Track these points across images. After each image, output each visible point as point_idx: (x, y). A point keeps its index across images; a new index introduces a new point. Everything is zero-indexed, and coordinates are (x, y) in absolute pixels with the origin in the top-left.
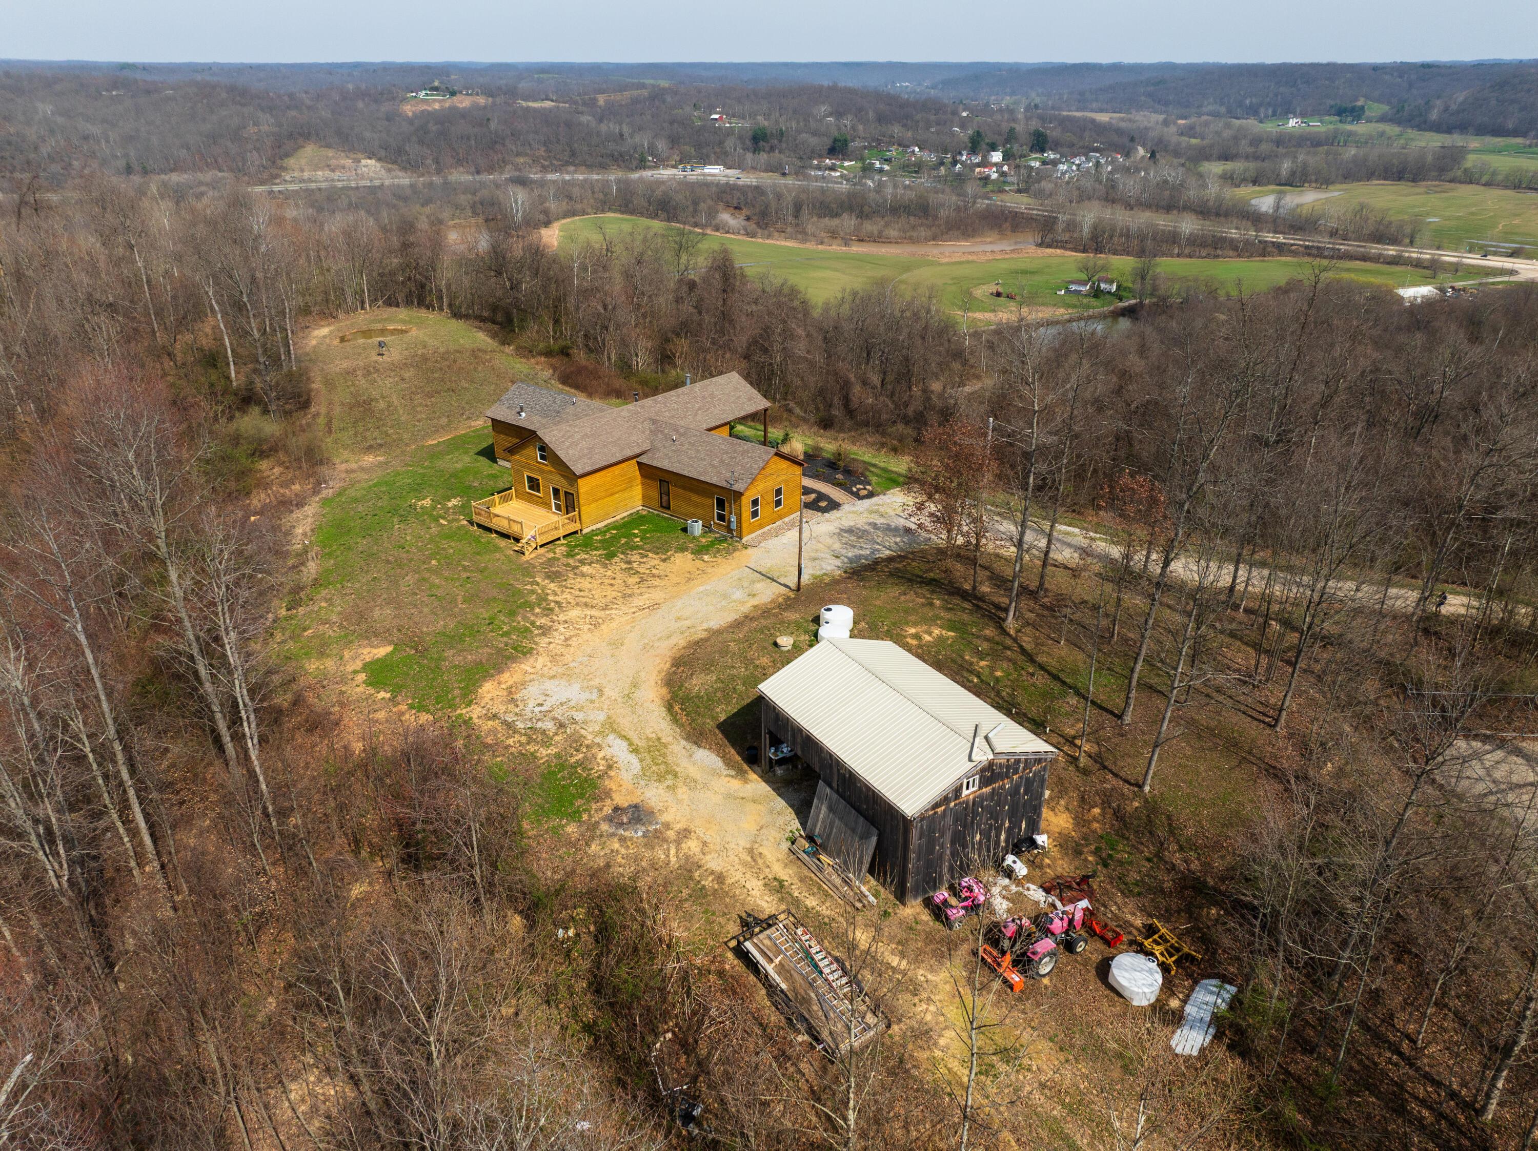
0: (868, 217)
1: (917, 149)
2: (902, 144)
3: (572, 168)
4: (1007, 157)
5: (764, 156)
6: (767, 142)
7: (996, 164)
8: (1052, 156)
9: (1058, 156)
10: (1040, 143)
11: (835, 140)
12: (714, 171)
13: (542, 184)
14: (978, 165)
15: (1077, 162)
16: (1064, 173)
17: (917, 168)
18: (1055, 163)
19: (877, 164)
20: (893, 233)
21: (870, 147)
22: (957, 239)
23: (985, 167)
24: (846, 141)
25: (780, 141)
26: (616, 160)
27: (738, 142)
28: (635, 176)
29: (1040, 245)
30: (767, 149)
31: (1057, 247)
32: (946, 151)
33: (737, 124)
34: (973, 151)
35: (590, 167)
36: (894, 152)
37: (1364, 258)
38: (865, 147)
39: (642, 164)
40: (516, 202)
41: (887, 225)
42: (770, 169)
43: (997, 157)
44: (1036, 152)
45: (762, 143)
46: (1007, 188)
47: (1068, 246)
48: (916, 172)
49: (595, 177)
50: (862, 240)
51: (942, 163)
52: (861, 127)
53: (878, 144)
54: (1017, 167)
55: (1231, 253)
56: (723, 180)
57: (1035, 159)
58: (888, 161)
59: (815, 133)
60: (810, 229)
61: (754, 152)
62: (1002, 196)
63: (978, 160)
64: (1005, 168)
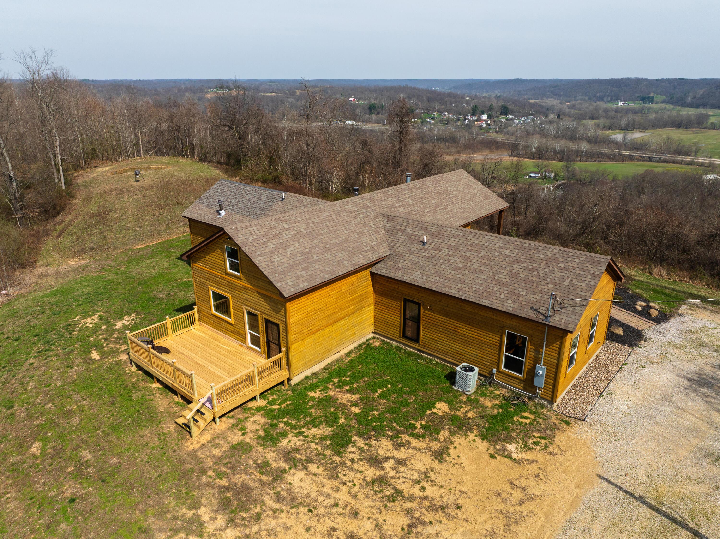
0: (425, 143)
1: (446, 114)
2: (440, 112)
4: (489, 117)
5: (374, 117)
6: (376, 110)
7: (484, 120)
8: (511, 117)
9: (513, 117)
10: (505, 111)
12: (351, 123)
14: (476, 121)
15: (523, 119)
16: (517, 124)
17: (447, 122)
18: (513, 120)
19: (428, 120)
21: (424, 113)
22: (469, 153)
23: (480, 121)
24: (413, 110)
25: (382, 110)
27: (362, 110)
29: (511, 156)
30: (376, 113)
31: (520, 157)
32: (460, 114)
33: (362, 102)
34: (473, 114)
36: (436, 115)
38: (422, 113)
42: (377, 122)
43: (485, 117)
44: (503, 115)
45: (373, 111)
46: (490, 131)
47: (525, 156)
48: (446, 124)
51: (459, 120)
52: (420, 104)
53: (428, 111)
54: (494, 122)
55: (607, 160)
56: (355, 127)
57: (503, 118)
58: (433, 119)
61: (370, 114)
62: (489, 134)
63: (476, 118)
64: (489, 122)
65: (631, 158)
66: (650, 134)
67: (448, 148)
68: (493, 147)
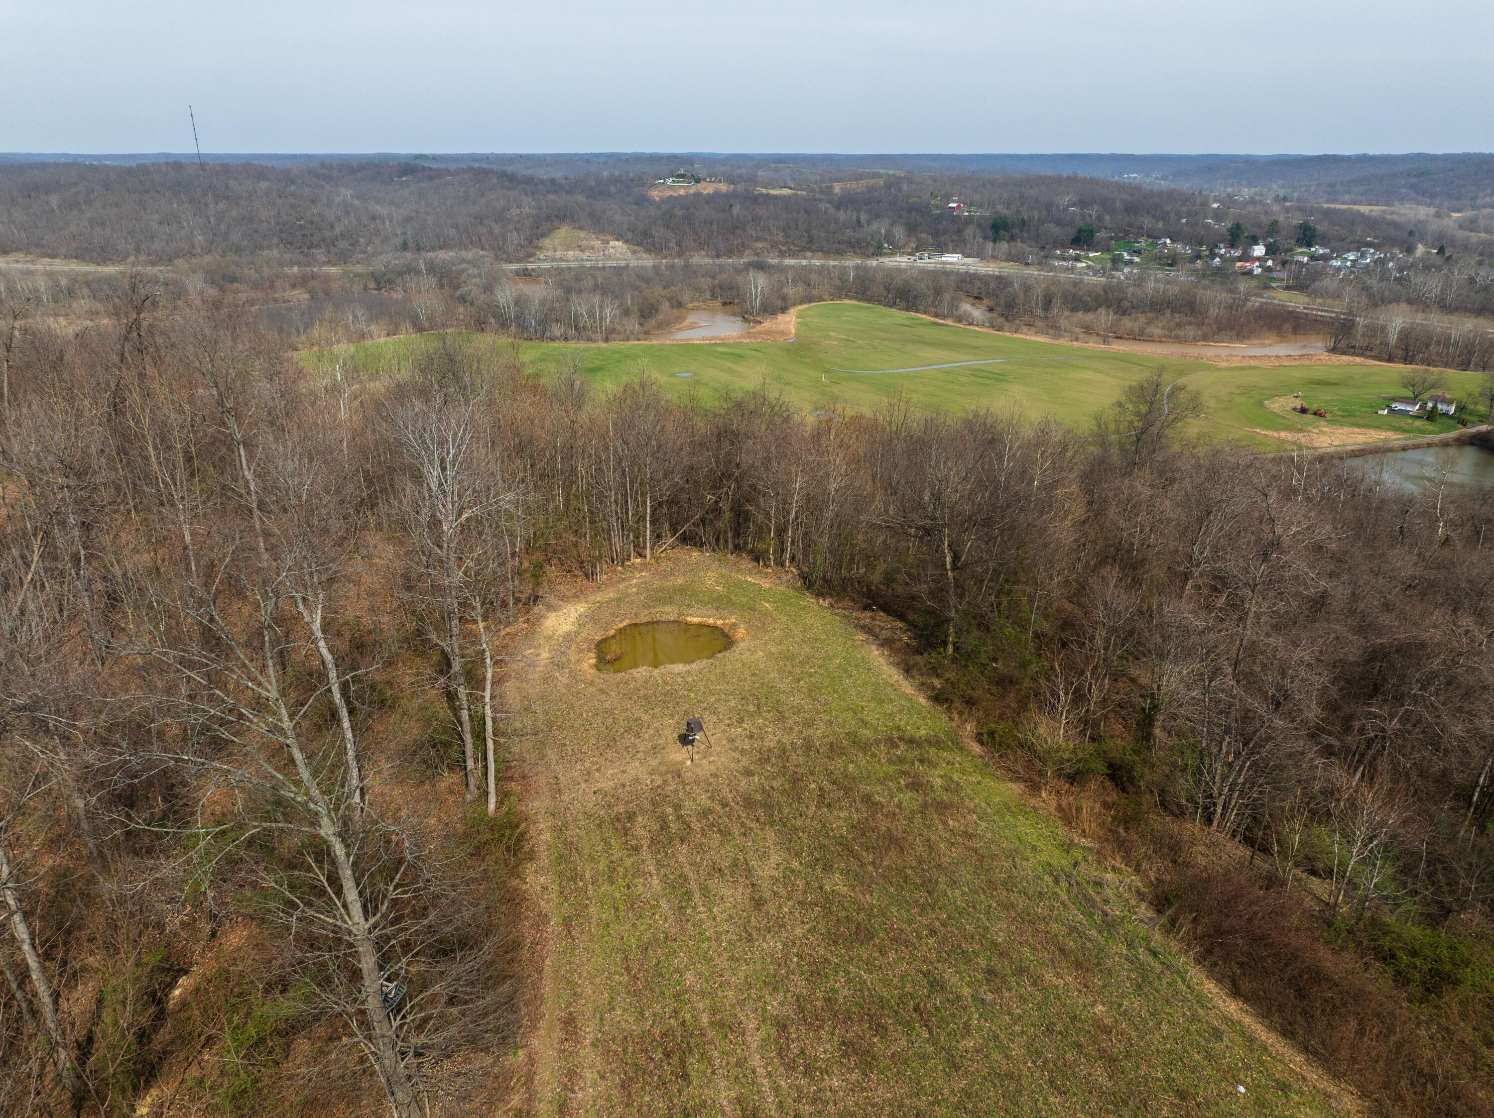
0: (1124, 313)
1: (1168, 241)
2: (1153, 236)
3: (809, 254)
4: (1271, 250)
5: (1004, 246)
6: (1008, 231)
7: (1258, 259)
8: (1321, 251)
9: (1328, 251)
10: (1307, 236)
11: (1080, 231)
12: (952, 259)
13: (782, 269)
14: (1240, 259)
15: (1352, 258)
16: (1339, 269)
17: (1173, 261)
18: (1326, 258)
19: (1126, 256)
20: (1157, 331)
21: (1117, 238)
22: (1231, 340)
23: (1247, 261)
24: (1092, 231)
25: (1022, 231)
26: (853, 247)
27: (978, 231)
28: (873, 263)
29: (1333, 350)
30: (1007, 238)
31: (1353, 354)
32: (1201, 244)
33: (977, 213)
34: (1232, 245)
35: (827, 253)
36: (1143, 243)
38: (1112, 238)
39: (878, 252)
40: (756, 288)
41: (1149, 323)
42: (1010, 258)
43: (1259, 250)
44: (1301, 246)
45: (1002, 233)
46: (1274, 285)
47: (1368, 353)
48: (1169, 265)
49: (832, 263)
50: (1121, 338)
51: (1198, 257)
52: (1107, 218)
53: (1126, 235)
54: (1284, 263)
56: (963, 269)
57: (1302, 253)
58: (1138, 252)
59: (1058, 223)
60: (1063, 324)
61: (994, 241)
62: (1271, 293)
63: (1238, 253)
64: (1270, 263)
67: (1179, 325)
68: (1288, 327)
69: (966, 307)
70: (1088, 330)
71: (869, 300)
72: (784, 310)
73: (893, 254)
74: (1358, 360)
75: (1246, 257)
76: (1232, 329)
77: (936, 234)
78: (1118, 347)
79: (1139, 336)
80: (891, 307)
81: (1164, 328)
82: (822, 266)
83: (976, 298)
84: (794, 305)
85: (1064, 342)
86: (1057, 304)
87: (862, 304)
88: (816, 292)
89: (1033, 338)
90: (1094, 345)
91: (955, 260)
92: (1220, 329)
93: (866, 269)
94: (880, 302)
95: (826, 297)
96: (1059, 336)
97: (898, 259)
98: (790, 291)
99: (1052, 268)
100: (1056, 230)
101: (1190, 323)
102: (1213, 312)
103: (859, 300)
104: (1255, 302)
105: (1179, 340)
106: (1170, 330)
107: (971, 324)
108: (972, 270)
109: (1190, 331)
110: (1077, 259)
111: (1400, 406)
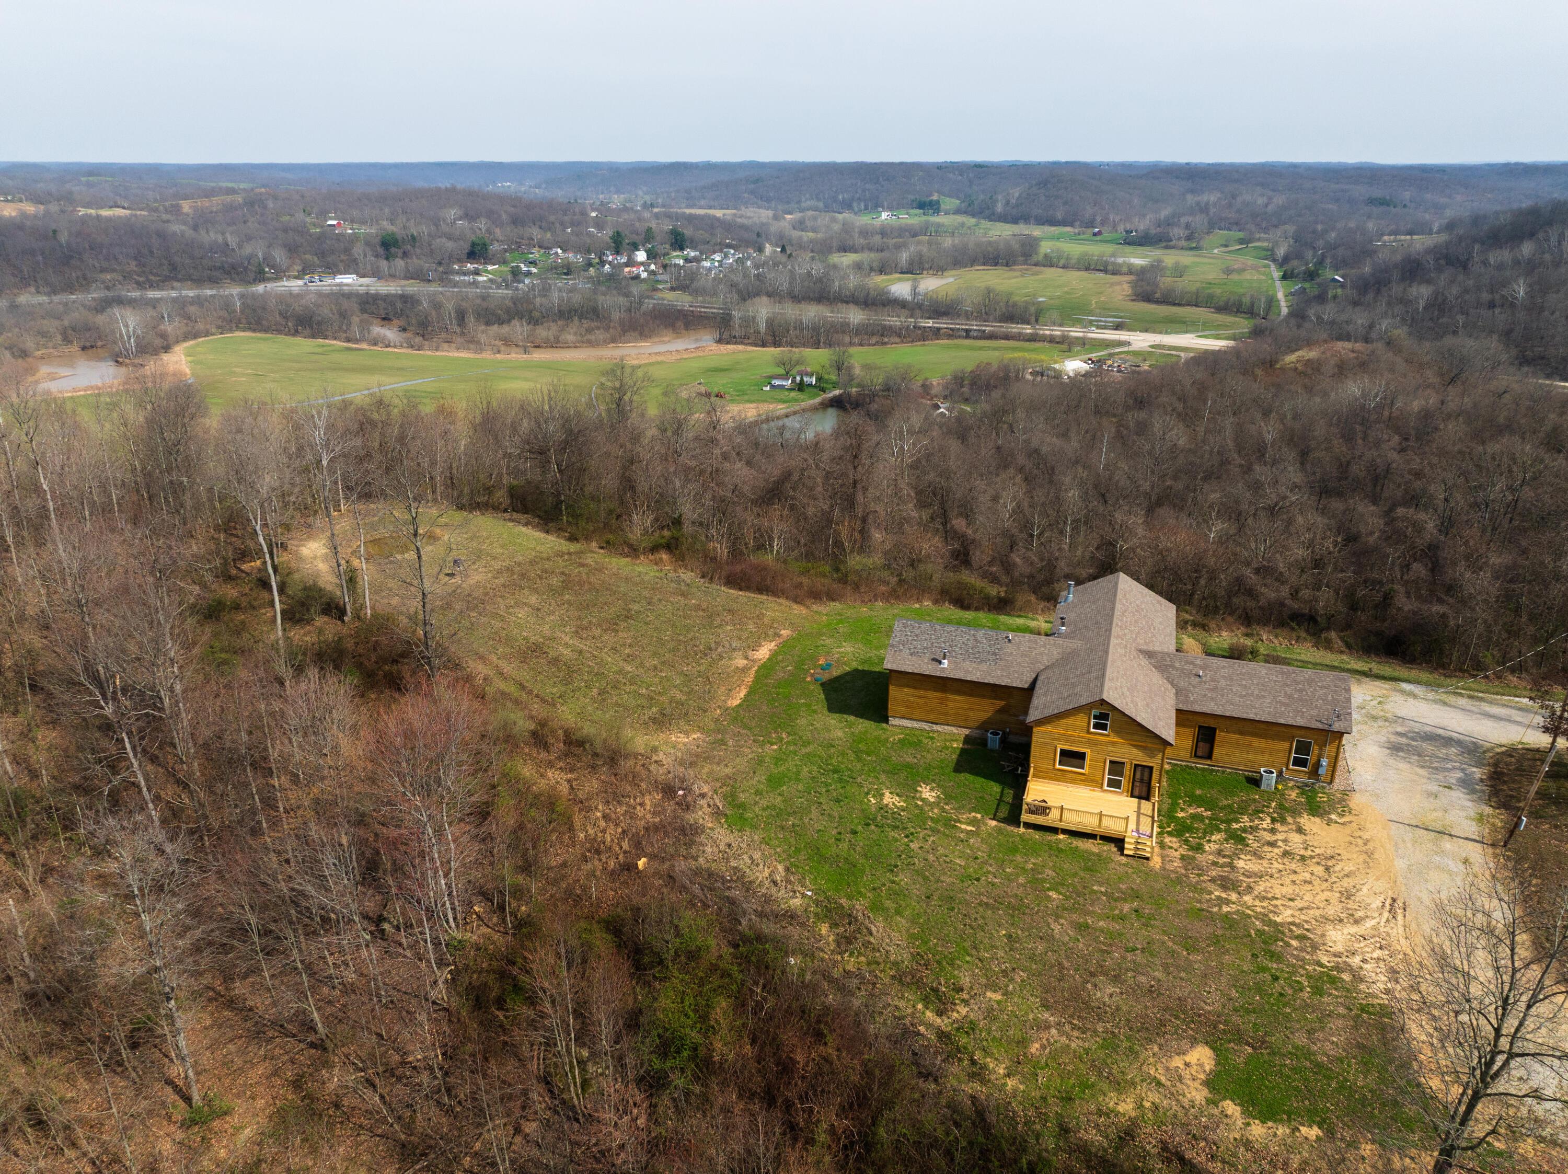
0: (537, 322)
1: (559, 251)
2: (545, 247)
3: (176, 284)
4: (651, 255)
5: (400, 263)
6: (399, 248)
7: (642, 264)
8: (692, 254)
9: (697, 253)
10: (679, 242)
11: (473, 244)
12: (347, 280)
13: (154, 303)
14: (627, 265)
15: (718, 258)
16: (710, 269)
17: (568, 270)
18: (697, 260)
19: (524, 268)
20: (570, 338)
21: (511, 250)
22: (636, 341)
23: (633, 266)
24: (485, 245)
25: (414, 247)
26: (229, 273)
27: (368, 249)
28: (260, 288)
29: (720, 341)
30: (400, 254)
31: (736, 343)
32: (589, 252)
34: (617, 252)
35: (199, 282)
36: (536, 254)
37: (1007, 337)
38: (506, 251)
39: (261, 277)
40: (127, 326)
41: (561, 330)
42: (409, 276)
43: (641, 256)
44: (675, 250)
45: (393, 250)
46: (660, 287)
47: (746, 341)
48: (565, 274)
49: (209, 292)
50: (538, 347)
51: (590, 265)
52: (498, 231)
53: (518, 246)
54: (665, 267)
55: (897, 340)
56: (362, 290)
57: (677, 256)
58: (533, 263)
59: (450, 238)
60: (483, 338)
61: (387, 258)
62: (660, 295)
63: (624, 260)
64: (653, 267)
65: (936, 333)
66: (951, 280)
67: (589, 331)
68: (679, 324)
69: (377, 330)
70: (508, 342)
71: (266, 330)
72: (167, 349)
73: (277, 278)
74: (741, 347)
75: (631, 263)
76: (635, 330)
77: (322, 255)
78: (538, 356)
79: (555, 344)
80: (294, 335)
81: (575, 334)
82: (198, 297)
83: (384, 319)
84: (177, 342)
85: (487, 355)
86: (471, 319)
87: (259, 335)
88: (200, 326)
89: (456, 354)
90: (516, 356)
91: (350, 281)
92: (624, 332)
93: (254, 296)
94: (279, 332)
95: (213, 330)
96: (481, 350)
97: (286, 283)
98: (168, 327)
99: (456, 284)
100: (450, 245)
101: (598, 328)
102: (616, 316)
103: (254, 331)
104: (649, 304)
105: (592, 344)
106: (581, 335)
107: (388, 346)
108: (373, 290)
109: (600, 335)
110: (477, 273)
111: (777, 382)
